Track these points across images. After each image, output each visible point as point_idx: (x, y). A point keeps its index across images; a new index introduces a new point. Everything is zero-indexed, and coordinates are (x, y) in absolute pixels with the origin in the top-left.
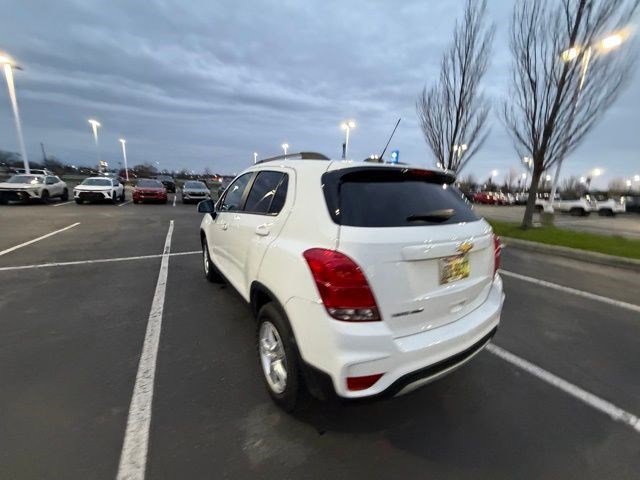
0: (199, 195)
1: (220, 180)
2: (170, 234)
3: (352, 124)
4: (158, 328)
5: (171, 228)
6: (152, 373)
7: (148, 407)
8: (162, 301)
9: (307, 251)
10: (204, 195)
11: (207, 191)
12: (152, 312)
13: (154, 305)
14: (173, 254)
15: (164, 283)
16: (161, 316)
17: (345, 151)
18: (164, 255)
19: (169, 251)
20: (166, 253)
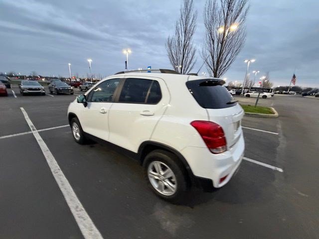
0: (36, 89)
1: (43, 80)
2: (27, 117)
3: (130, 51)
4: (64, 179)
5: (25, 113)
6: (81, 206)
7: (94, 228)
8: (55, 162)
9: (194, 122)
10: (39, 89)
11: (40, 87)
12: (52, 170)
13: (50, 165)
14: (40, 131)
15: (47, 150)
16: (61, 172)
17: (126, 65)
18: (33, 132)
19: (35, 128)
20: (34, 130)
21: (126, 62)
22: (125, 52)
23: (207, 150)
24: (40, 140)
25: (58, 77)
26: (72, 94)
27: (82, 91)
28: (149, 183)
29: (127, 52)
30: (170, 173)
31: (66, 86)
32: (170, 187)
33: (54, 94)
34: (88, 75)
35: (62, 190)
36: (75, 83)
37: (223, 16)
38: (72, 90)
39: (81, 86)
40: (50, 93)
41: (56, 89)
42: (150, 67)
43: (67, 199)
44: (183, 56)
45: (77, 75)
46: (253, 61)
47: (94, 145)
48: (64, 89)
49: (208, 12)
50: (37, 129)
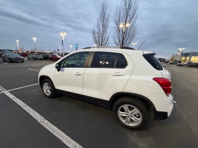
3: (65, 34)
9: (154, 79)
12: (39, 121)
13: (35, 117)
14: (10, 90)
15: (25, 106)
16: (46, 121)
17: (63, 43)
18: (4, 92)
19: (4, 89)
20: (3, 91)
21: (63, 41)
22: (61, 34)
23: (165, 94)
24: (14, 98)
25: (6, 49)
26: (23, 62)
27: (29, 59)
28: (118, 119)
29: (63, 35)
30: (136, 111)
31: (19, 56)
32: (136, 120)
33: (7, 62)
34: (32, 49)
35: (56, 135)
36: (22, 54)
37: (124, 18)
38: (23, 59)
39: (28, 56)
40: (3, 61)
41: (10, 58)
42: (77, 45)
43: (64, 141)
44: (102, 39)
45: (23, 48)
46: (136, 43)
47: (62, 98)
48: (16, 58)
49: (116, 15)
50: (7, 90)
